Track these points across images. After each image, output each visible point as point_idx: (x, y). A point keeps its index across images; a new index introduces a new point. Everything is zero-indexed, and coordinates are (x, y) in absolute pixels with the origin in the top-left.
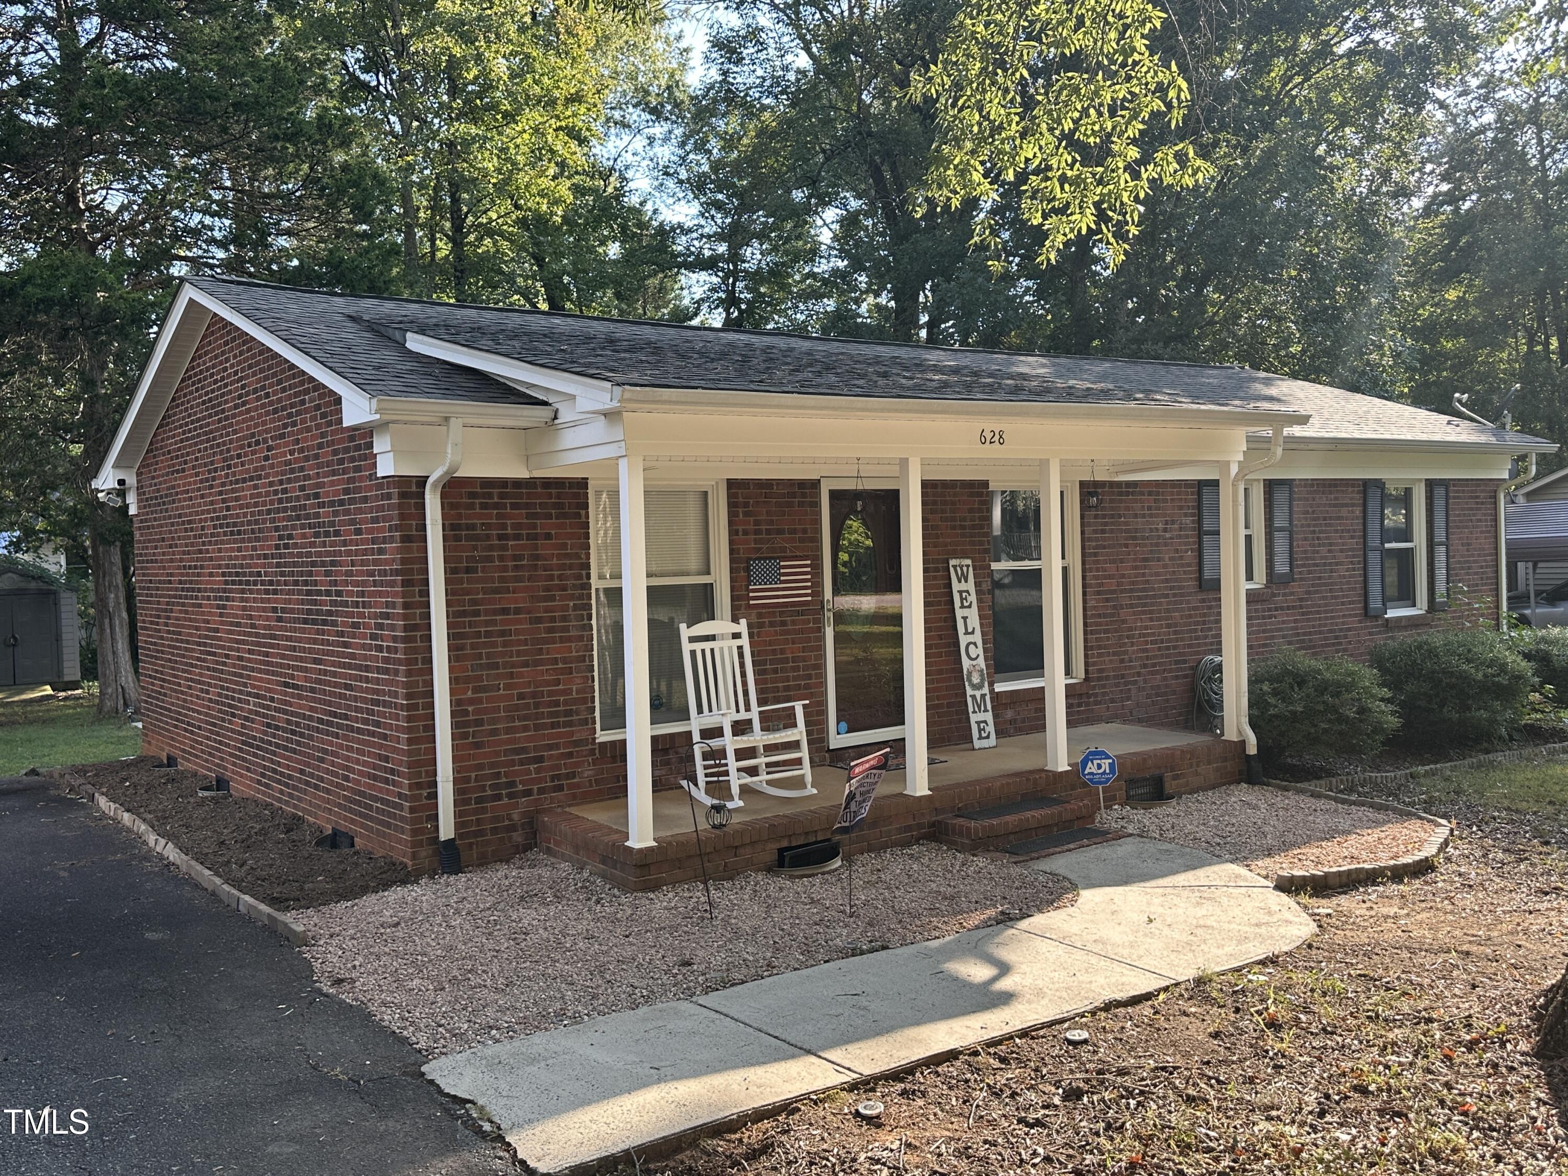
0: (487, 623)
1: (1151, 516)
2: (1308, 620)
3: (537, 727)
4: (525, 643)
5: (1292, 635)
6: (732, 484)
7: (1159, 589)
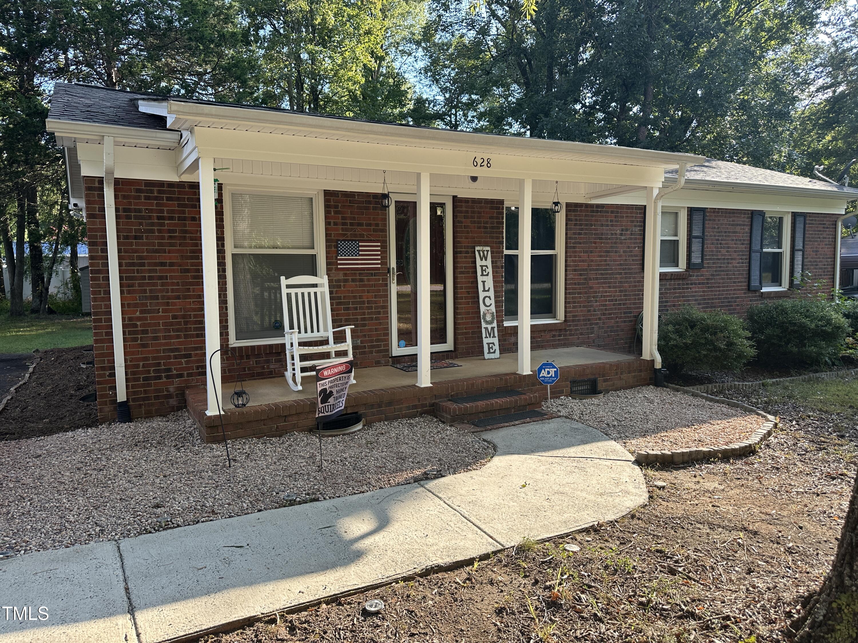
0: (150, 271)
1: (612, 225)
2: (712, 291)
3: (186, 336)
4: (178, 284)
5: (701, 300)
6: (328, 194)
7: (616, 269)
